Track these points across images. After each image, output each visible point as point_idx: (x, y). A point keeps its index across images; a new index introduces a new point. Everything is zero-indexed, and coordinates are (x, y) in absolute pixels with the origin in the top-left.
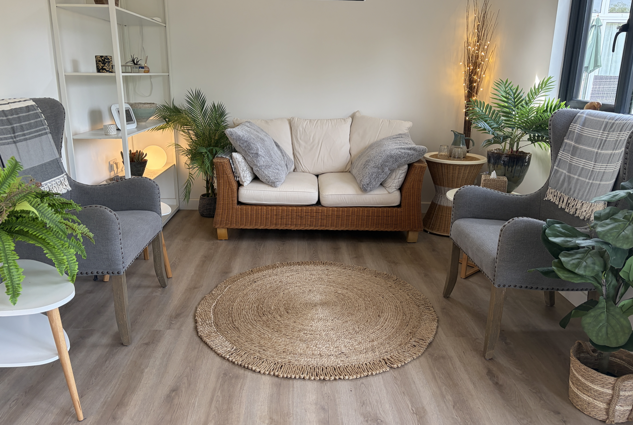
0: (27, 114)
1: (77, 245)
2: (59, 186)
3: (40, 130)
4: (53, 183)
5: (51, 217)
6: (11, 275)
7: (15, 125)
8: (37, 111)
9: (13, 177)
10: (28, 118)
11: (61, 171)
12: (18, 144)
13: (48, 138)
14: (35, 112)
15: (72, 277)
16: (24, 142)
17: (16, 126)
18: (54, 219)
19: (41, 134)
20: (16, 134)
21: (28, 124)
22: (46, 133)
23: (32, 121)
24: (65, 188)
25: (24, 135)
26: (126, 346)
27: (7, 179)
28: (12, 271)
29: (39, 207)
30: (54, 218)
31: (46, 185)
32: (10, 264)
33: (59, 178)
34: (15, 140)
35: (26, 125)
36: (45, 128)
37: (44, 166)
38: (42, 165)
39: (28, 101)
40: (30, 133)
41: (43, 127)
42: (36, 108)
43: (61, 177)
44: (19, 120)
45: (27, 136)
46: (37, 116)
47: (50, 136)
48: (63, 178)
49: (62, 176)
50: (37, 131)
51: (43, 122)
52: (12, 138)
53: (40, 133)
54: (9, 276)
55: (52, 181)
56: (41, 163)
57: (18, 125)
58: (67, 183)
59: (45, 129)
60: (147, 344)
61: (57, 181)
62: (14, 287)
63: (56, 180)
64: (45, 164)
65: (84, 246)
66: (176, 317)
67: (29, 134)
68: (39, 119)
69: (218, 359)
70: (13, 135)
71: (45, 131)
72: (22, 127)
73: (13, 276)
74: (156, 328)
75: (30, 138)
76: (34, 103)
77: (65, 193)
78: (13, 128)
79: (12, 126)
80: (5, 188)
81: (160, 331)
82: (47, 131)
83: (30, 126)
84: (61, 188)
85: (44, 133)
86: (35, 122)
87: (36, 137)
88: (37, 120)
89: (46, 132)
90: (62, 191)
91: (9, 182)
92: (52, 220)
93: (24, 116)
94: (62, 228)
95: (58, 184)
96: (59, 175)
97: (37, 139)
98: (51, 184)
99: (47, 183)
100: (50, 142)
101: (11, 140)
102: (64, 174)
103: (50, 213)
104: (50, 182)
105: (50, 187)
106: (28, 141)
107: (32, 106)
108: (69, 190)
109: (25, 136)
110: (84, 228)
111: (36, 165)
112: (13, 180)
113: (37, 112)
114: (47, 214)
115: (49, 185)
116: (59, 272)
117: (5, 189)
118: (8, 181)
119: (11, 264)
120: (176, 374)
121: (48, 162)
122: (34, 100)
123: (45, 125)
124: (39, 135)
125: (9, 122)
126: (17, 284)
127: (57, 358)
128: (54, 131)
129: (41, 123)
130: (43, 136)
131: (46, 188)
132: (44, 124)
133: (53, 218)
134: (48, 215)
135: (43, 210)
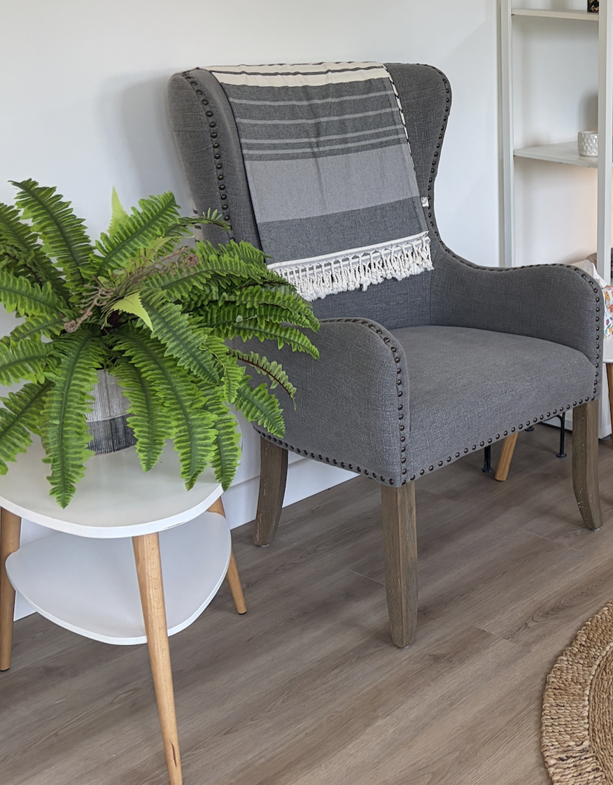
0: (365, 96)
1: (266, 404)
2: (406, 258)
3: (385, 134)
4: (394, 249)
5: (184, 336)
6: (62, 444)
7: (322, 120)
8: (389, 92)
9: (146, 236)
10: (362, 106)
11: (418, 226)
12: (320, 159)
13: (402, 152)
14: (383, 93)
15: (193, 477)
16: (340, 157)
17: (327, 122)
18: (190, 342)
19: (387, 142)
20: (322, 139)
21: (361, 118)
22: (398, 142)
23: (371, 113)
24: (420, 263)
25: (345, 141)
26: (399, 648)
27: (132, 240)
28: (66, 436)
29: (161, 310)
30: (189, 340)
31: (376, 252)
32: (66, 420)
33: (409, 241)
34: (316, 150)
35: (354, 119)
36: (396, 130)
37: (379, 212)
38: (375, 208)
39: (375, 69)
40: (359, 139)
41: (393, 127)
42: (387, 84)
43: (413, 240)
44: (341, 108)
45: (349, 145)
46: (386, 102)
47: (406, 148)
48: (420, 241)
49: (417, 236)
50: (378, 135)
51: (396, 117)
52: (310, 145)
53: (385, 139)
54: (56, 446)
55: (392, 245)
56: (373, 205)
57: (336, 118)
58: (426, 253)
59: (397, 132)
60: (436, 659)
61: (404, 246)
62: (65, 471)
63: (401, 243)
64: (382, 207)
65: (282, 410)
66: (548, 613)
67: (359, 141)
68: (388, 110)
69: (532, 758)
70: (314, 140)
71: (396, 137)
72: (344, 123)
73: (67, 447)
74: (486, 626)
75: (357, 150)
76: (387, 75)
77: (417, 275)
78: (318, 125)
79: (318, 120)
80: (122, 257)
81: (489, 635)
82: (401, 136)
83: (364, 124)
84: (411, 262)
85: (393, 140)
86: (377, 115)
87: (373, 146)
88: (384, 111)
89: (399, 139)
90: (412, 269)
91: (135, 246)
92: (186, 342)
93: (354, 100)
94: (205, 365)
95: (405, 252)
96: (411, 235)
97: (374, 151)
98: (388, 251)
99: (378, 248)
100: (404, 160)
101: (309, 150)
102: (424, 233)
103: (183, 327)
104: (388, 246)
105: (384, 258)
106: (350, 155)
107: (381, 80)
108: (429, 270)
109: (347, 143)
110: (279, 370)
111: (362, 207)
112: (144, 242)
113: (387, 95)
114: (177, 327)
115: (383, 252)
116: (142, 462)
117: (121, 260)
118: (131, 243)
119: (69, 422)
120: (420, 759)
121: (391, 203)
122: (390, 68)
123: (399, 124)
124: (381, 143)
125: (313, 112)
126: (73, 466)
127: (143, 640)
128: (417, 137)
129: (391, 120)
130: (390, 147)
131: (375, 258)
132: (397, 121)
133: (187, 337)
134: (179, 329)
135: (169, 319)
